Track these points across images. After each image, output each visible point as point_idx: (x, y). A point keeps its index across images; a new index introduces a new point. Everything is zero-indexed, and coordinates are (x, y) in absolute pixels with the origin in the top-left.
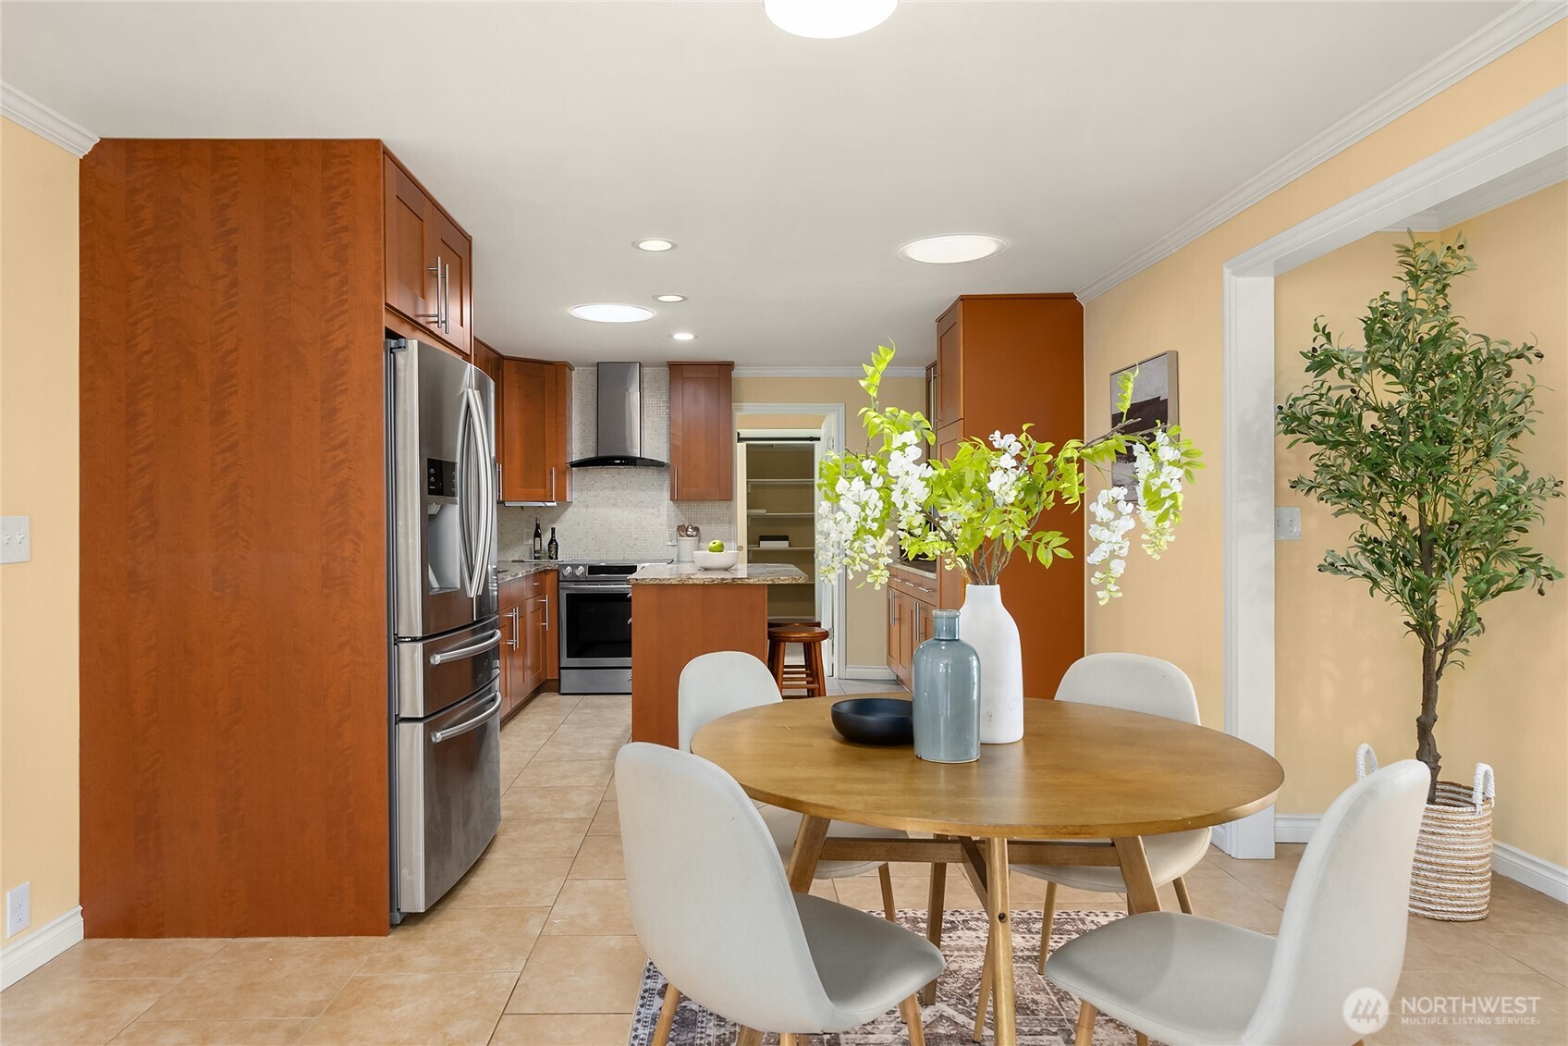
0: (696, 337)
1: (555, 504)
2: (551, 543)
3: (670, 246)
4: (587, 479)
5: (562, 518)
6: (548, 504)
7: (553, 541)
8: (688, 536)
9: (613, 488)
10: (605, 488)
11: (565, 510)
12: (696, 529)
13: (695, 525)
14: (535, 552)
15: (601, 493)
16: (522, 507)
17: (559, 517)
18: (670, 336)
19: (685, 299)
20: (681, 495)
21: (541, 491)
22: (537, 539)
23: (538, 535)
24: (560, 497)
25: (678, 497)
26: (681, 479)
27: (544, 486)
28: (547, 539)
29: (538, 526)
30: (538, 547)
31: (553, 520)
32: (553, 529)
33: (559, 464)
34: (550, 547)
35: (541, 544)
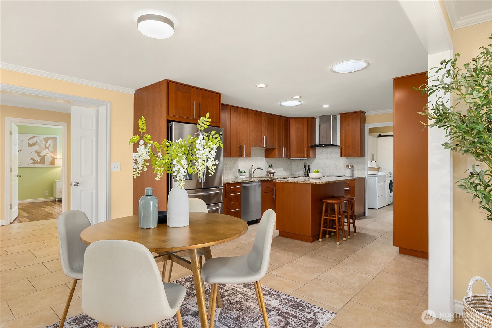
0: (330, 106)
1: (307, 159)
2: (308, 170)
3: (266, 86)
4: (320, 151)
5: (313, 163)
6: (305, 159)
7: (309, 169)
8: (349, 168)
10: (325, 153)
11: (314, 160)
12: (352, 166)
13: (352, 165)
14: (304, 172)
15: (324, 155)
16: (300, 160)
17: (312, 162)
18: (322, 106)
19: (301, 97)
20: (343, 155)
21: (302, 155)
22: (305, 169)
23: (305, 167)
24: (309, 156)
25: (342, 156)
26: (343, 150)
27: (303, 153)
28: (307, 169)
29: (305, 165)
30: (305, 171)
31: (311, 163)
32: (309, 166)
33: (308, 147)
34: (308, 171)
35: (306, 170)
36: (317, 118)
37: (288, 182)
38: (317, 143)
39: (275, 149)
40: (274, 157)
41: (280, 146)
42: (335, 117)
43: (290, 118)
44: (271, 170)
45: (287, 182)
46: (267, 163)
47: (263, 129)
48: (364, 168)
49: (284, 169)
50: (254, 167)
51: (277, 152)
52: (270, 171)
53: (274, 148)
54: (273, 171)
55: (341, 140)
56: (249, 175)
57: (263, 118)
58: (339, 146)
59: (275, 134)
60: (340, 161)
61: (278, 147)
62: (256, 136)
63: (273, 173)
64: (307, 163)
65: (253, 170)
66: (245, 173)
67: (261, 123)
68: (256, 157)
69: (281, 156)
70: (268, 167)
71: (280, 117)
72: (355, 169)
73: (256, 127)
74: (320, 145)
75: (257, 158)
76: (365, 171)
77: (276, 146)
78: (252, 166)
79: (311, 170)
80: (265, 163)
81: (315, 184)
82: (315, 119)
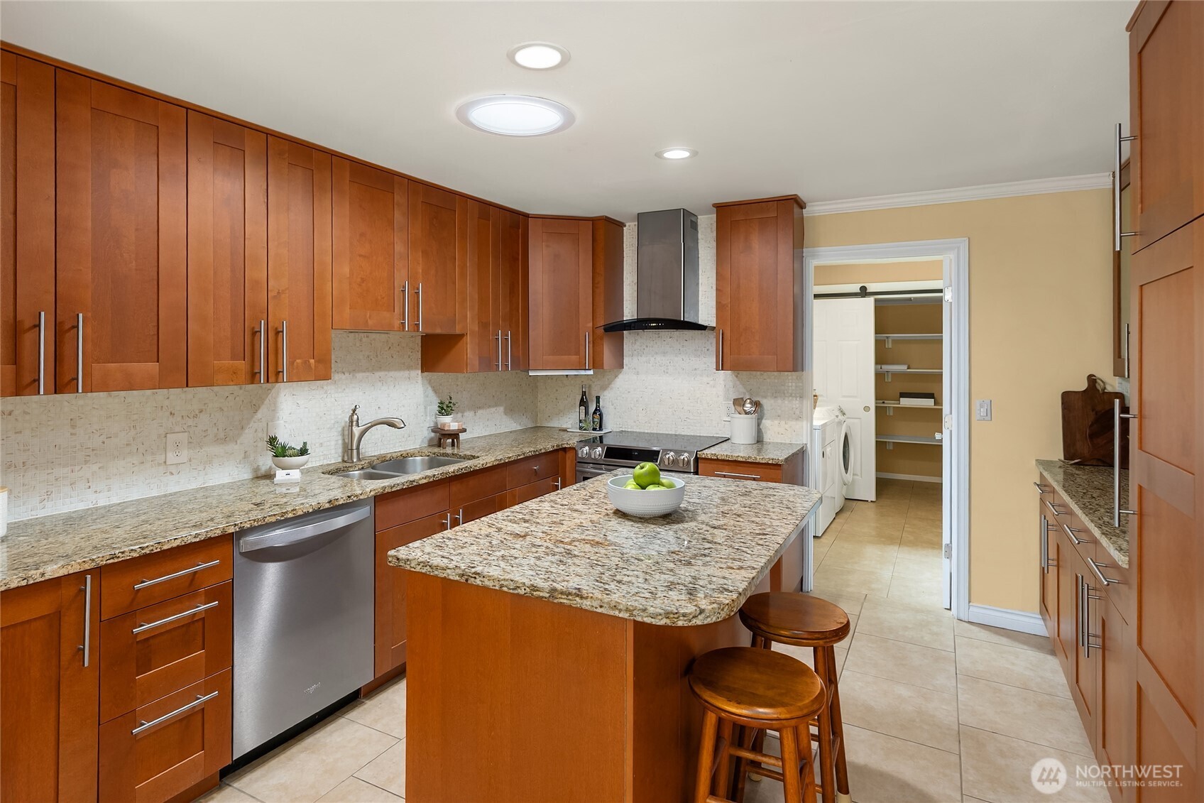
1: (591, 372)
2: (595, 413)
4: (638, 343)
5: (613, 385)
6: (583, 373)
7: (597, 410)
8: (747, 413)
9: (664, 353)
10: (657, 353)
11: (616, 376)
12: (757, 404)
13: (755, 399)
14: (580, 421)
15: (652, 359)
17: (610, 384)
20: (727, 365)
21: (574, 358)
22: (583, 408)
23: (583, 403)
24: (597, 364)
25: (722, 365)
26: (727, 343)
27: (577, 353)
28: (592, 408)
29: (584, 394)
30: (583, 416)
31: (604, 388)
32: (598, 398)
33: (594, 328)
34: (593, 418)
35: (587, 413)
36: (627, 224)
37: (478, 582)
38: (629, 312)
39: (461, 336)
40: (456, 368)
41: (484, 325)
42: (693, 219)
43: (526, 216)
44: (450, 423)
45: (471, 581)
46: (435, 391)
47: (399, 248)
48: (801, 412)
49: (505, 409)
50: (365, 418)
51: (470, 349)
52: (444, 425)
53: (458, 332)
54: (454, 426)
55: (720, 307)
56: (340, 450)
57: (400, 198)
58: (713, 329)
59: (463, 275)
60: (712, 383)
61: (477, 329)
62: (363, 280)
63: (454, 436)
64: (590, 386)
65: (357, 431)
66: (303, 452)
67: (391, 223)
68: (380, 369)
69: (488, 363)
70: (436, 408)
71: (486, 208)
72: (765, 412)
73: (362, 235)
74: (640, 324)
75: (382, 374)
76: (805, 423)
77: (468, 322)
78: (354, 411)
79: (603, 411)
80: (425, 392)
81: (665, 627)
82: (621, 225)
